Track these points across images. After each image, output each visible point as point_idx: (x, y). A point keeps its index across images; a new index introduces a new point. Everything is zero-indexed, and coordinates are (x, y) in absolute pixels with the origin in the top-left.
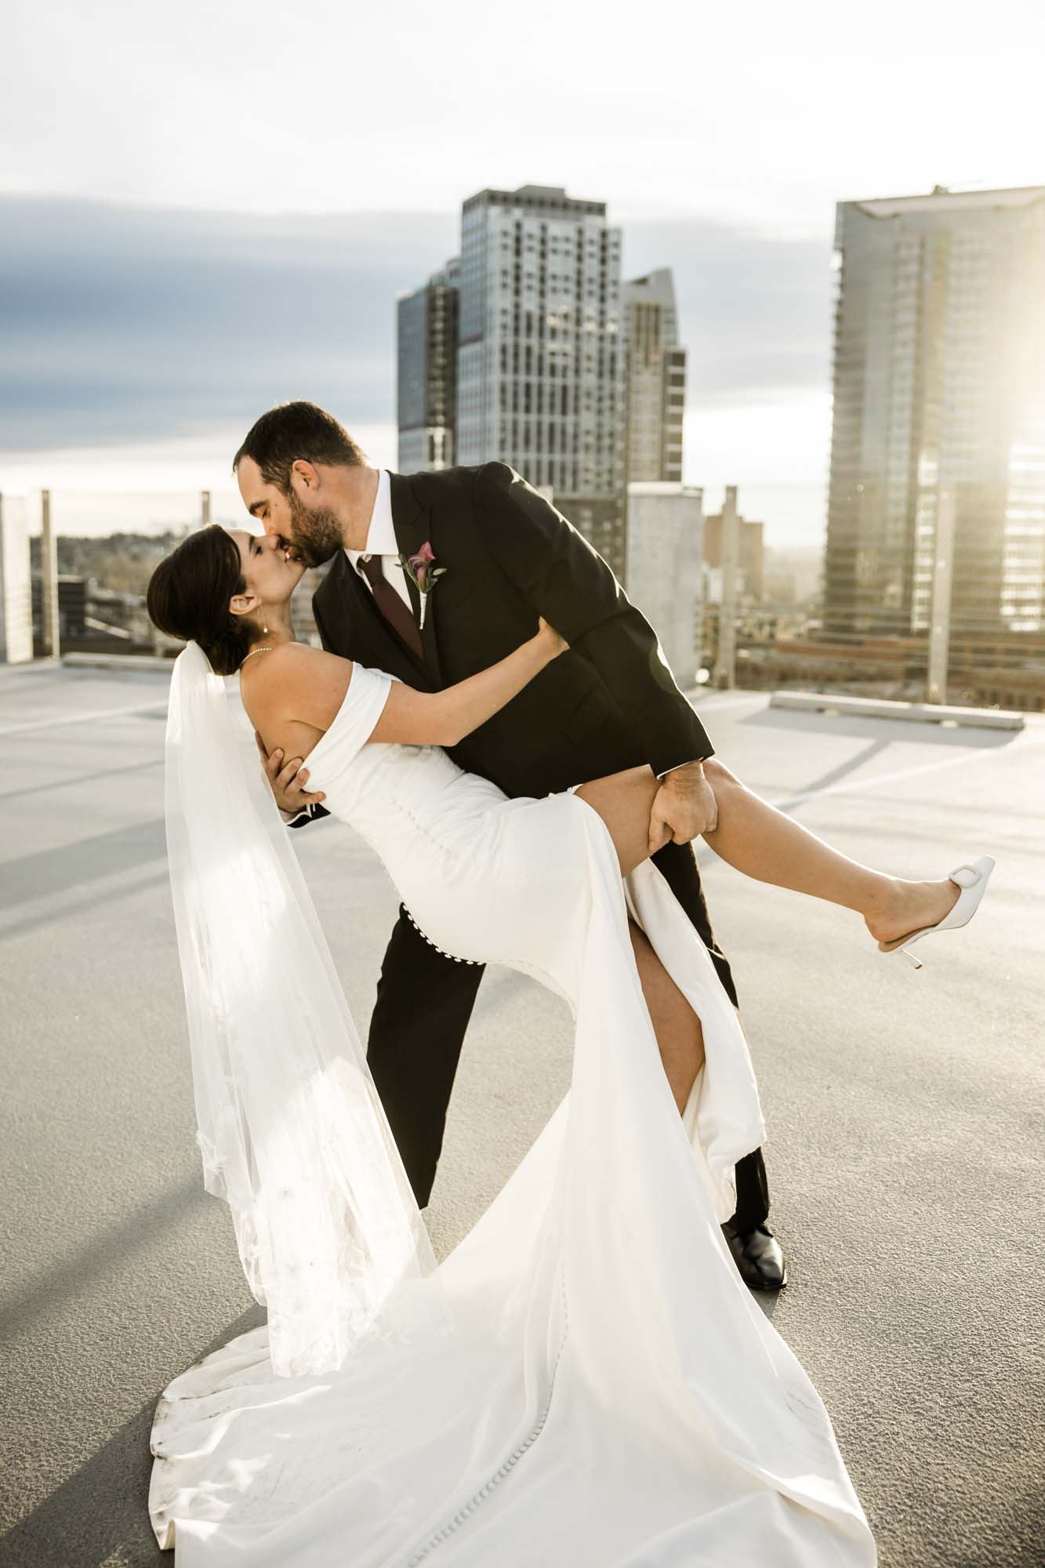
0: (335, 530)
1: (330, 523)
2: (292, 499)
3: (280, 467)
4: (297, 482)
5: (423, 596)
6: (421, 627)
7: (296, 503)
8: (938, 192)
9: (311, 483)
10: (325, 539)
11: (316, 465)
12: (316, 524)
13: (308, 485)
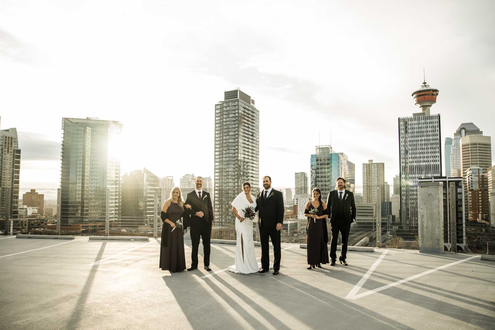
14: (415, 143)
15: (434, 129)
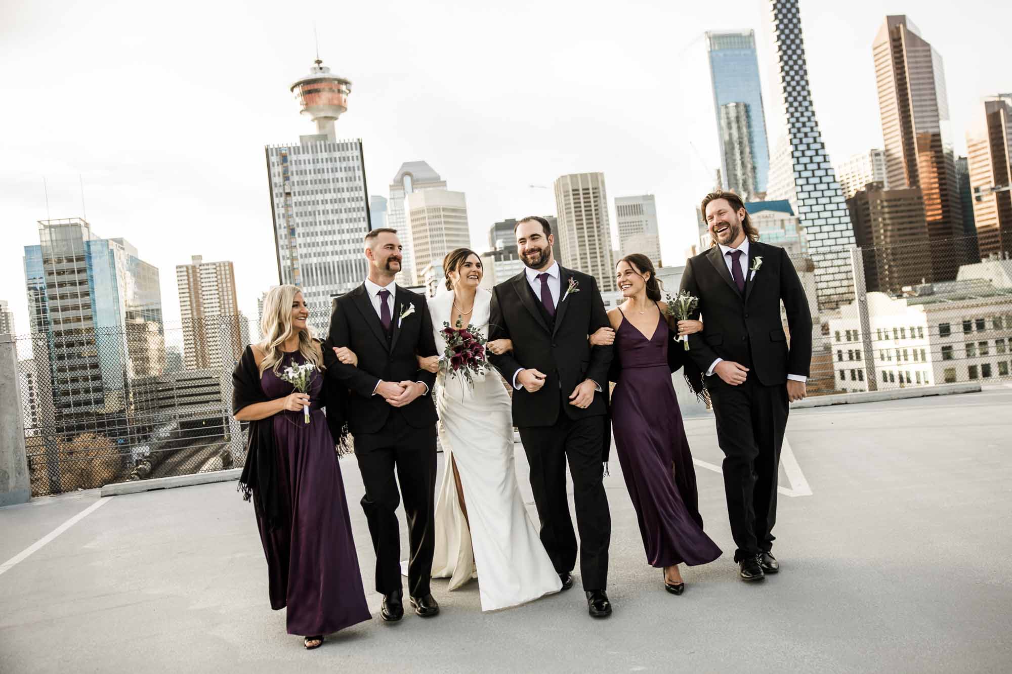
14: (310, 208)
15: (350, 174)
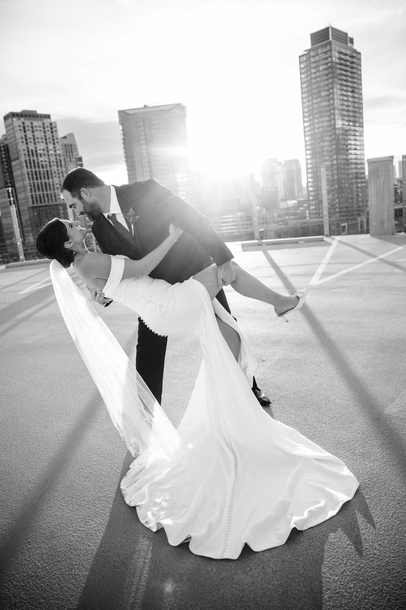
0: (99, 208)
1: (96, 206)
2: (83, 201)
3: (77, 192)
4: (83, 195)
5: (132, 226)
6: (133, 236)
7: (84, 202)
8: (145, 107)
9: (88, 195)
10: (96, 212)
11: (88, 188)
12: (92, 207)
13: (87, 195)
